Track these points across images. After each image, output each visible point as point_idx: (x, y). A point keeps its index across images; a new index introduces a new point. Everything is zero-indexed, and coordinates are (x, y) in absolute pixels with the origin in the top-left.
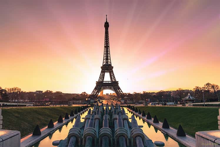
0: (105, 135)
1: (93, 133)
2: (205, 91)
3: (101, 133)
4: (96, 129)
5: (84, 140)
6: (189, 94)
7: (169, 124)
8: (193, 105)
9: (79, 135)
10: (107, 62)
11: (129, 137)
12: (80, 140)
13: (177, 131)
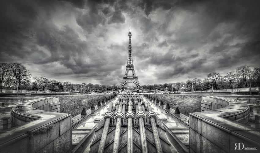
0: (130, 117)
1: (122, 115)
2: (194, 83)
3: (127, 115)
4: (124, 112)
5: (115, 120)
6: (183, 86)
7: (170, 107)
8: (186, 93)
9: (112, 117)
10: (130, 63)
11: (146, 118)
12: (112, 120)
13: (175, 110)
